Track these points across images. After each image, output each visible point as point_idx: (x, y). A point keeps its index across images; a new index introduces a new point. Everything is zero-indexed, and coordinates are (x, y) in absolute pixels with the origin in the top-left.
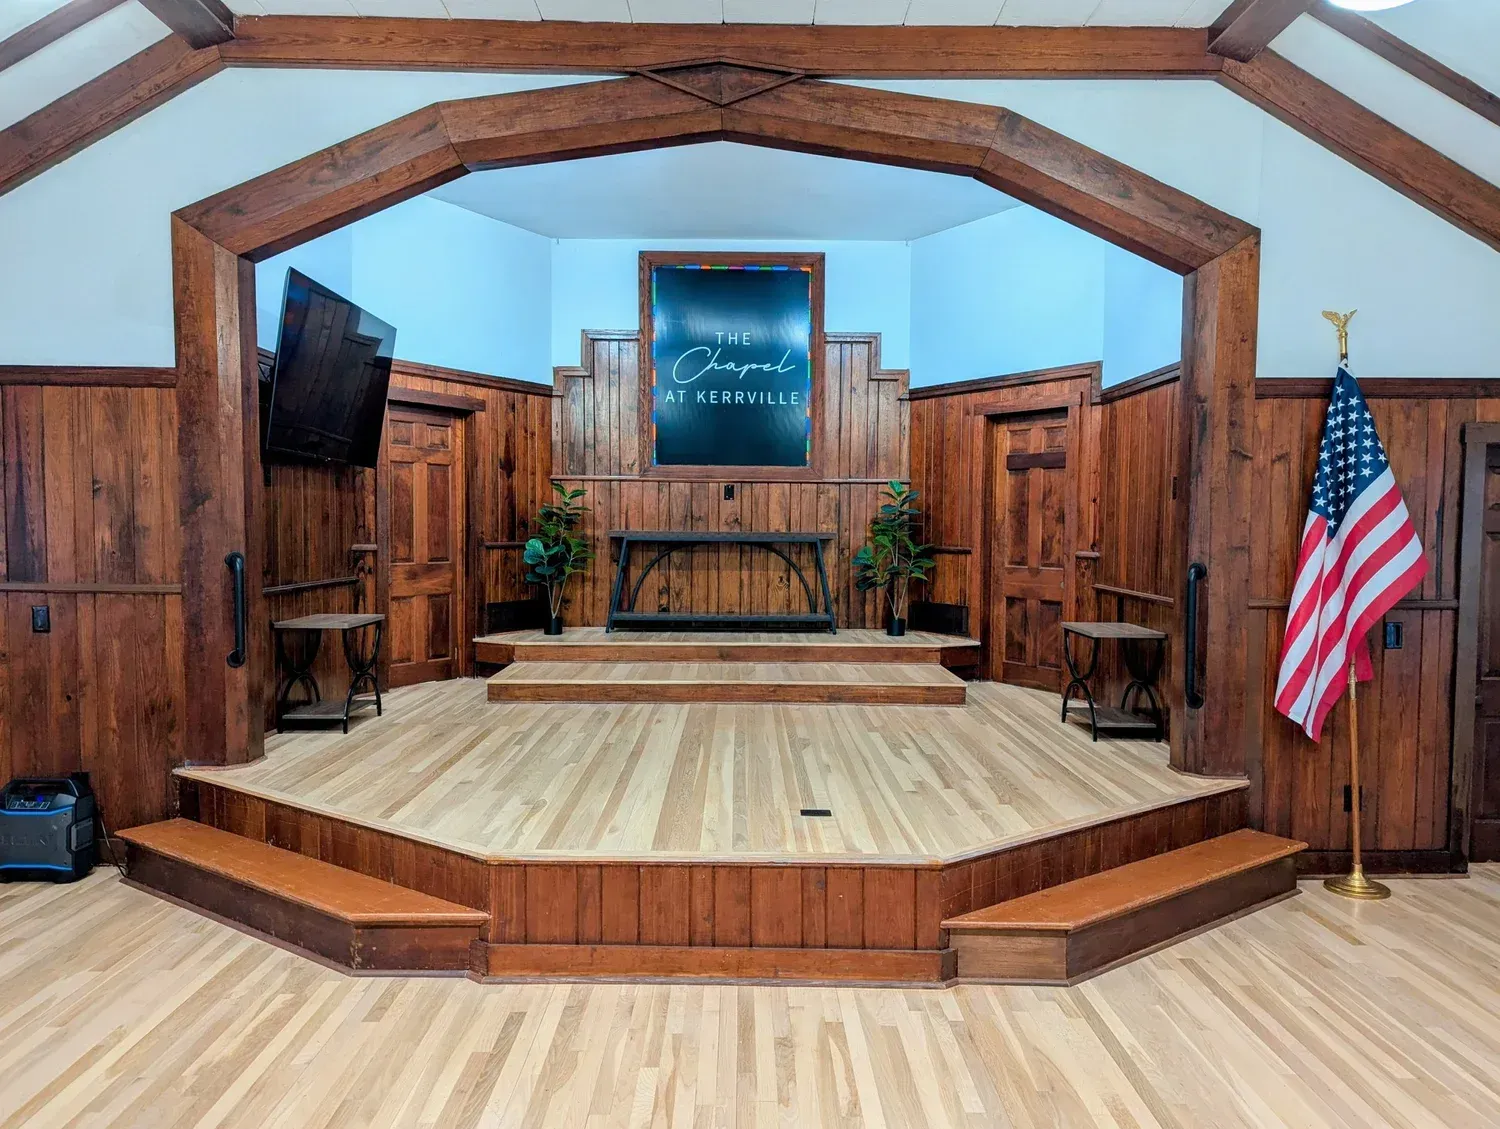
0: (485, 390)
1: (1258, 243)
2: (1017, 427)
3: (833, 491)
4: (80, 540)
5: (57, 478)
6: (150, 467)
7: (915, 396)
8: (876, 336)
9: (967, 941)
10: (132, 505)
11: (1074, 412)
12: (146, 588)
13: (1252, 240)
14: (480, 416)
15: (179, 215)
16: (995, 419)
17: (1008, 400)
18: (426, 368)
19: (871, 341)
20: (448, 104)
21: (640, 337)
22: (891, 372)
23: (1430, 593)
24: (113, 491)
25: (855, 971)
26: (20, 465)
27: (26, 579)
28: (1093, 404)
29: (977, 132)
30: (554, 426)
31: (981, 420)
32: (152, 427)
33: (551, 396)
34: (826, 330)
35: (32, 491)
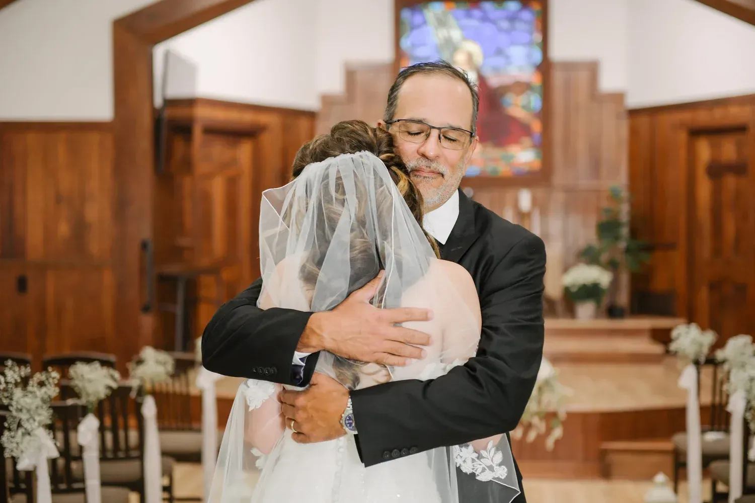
0: (267, 116)
2: (713, 139)
7: (631, 114)
8: (596, 63)
10: (82, 209)
14: (264, 136)
15: (117, 22)
16: (696, 133)
19: (593, 69)
22: (609, 93)
24: (70, 200)
34: (553, 58)
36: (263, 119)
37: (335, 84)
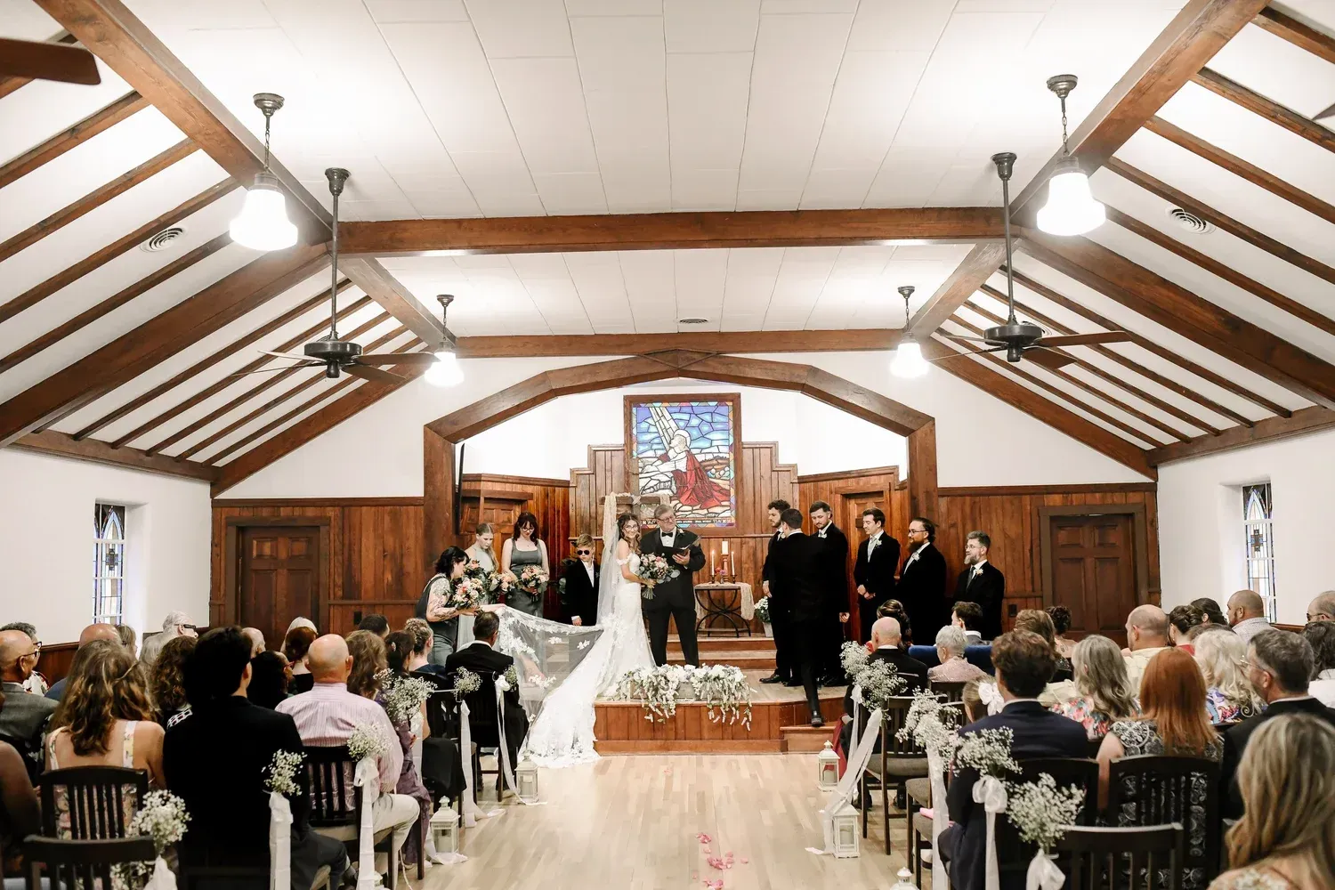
0: (532, 487)
1: (934, 424)
2: (860, 501)
3: (752, 542)
4: (378, 580)
5: (367, 551)
6: (411, 543)
7: (801, 480)
8: (775, 444)
9: (792, 736)
10: (401, 562)
11: (886, 494)
12: (409, 601)
13: (931, 423)
14: (530, 502)
15: (428, 426)
16: (848, 496)
17: (852, 486)
18: (503, 477)
19: (772, 448)
20: (551, 372)
21: (625, 448)
22: (785, 466)
23: (1029, 588)
24: (393, 555)
25: (745, 749)
26: (350, 544)
27: (350, 598)
28: (896, 490)
29: (799, 376)
30: (570, 506)
31: (839, 498)
32: (413, 526)
33: (569, 487)
34: (743, 441)
35: (355, 557)
36: (529, 489)
37: (582, 463)
